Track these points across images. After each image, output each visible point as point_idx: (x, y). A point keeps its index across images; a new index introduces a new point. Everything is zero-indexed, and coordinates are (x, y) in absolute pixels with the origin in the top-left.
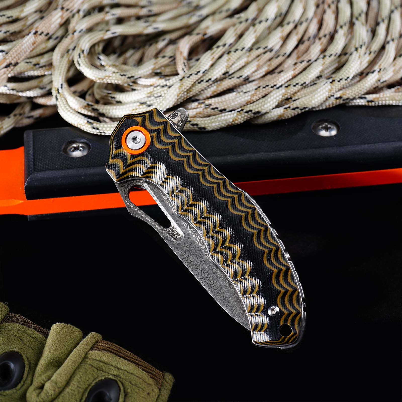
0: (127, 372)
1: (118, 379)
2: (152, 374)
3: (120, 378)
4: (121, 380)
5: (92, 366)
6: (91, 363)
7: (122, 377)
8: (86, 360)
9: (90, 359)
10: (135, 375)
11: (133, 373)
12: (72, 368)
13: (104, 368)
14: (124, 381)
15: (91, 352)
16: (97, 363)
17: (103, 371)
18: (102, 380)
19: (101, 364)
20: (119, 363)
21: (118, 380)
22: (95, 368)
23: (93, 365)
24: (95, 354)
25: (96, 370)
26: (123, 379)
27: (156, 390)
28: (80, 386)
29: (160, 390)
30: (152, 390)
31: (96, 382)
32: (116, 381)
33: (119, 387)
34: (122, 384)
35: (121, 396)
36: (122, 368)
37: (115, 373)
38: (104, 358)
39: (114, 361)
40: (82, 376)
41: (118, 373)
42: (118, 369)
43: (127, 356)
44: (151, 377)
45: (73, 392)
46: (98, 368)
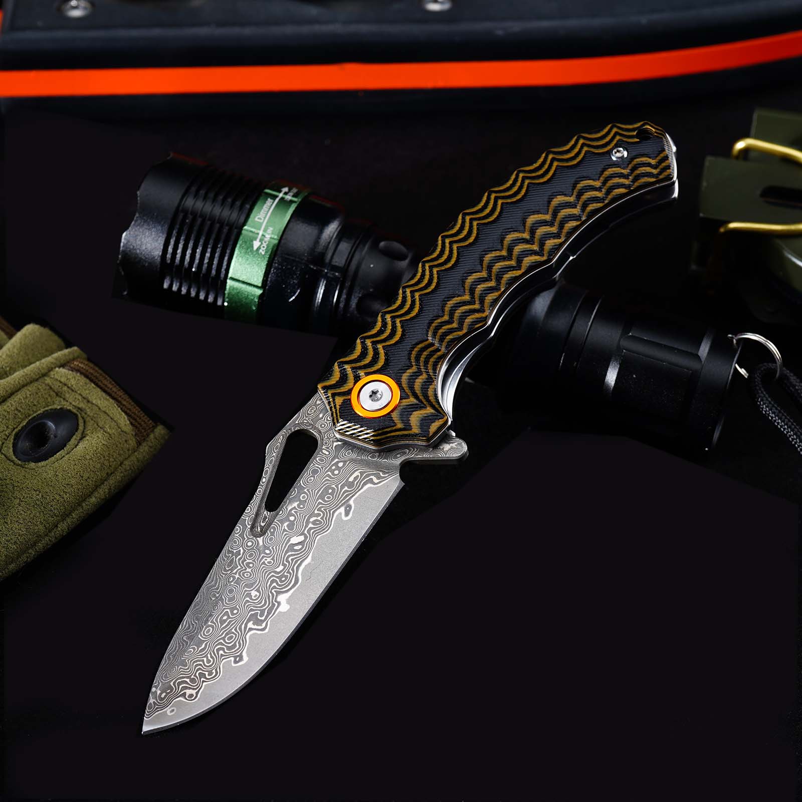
0: (99, 409)
1: (81, 414)
2: (135, 420)
3: (86, 414)
4: (85, 416)
5: (51, 388)
6: (50, 384)
7: (89, 413)
8: (46, 378)
9: (51, 378)
10: (108, 415)
11: (107, 411)
12: (19, 383)
13: (67, 395)
14: (88, 419)
15: (57, 369)
16: (59, 386)
17: (64, 399)
18: (56, 409)
19: (65, 388)
20: (91, 394)
21: (79, 415)
22: (54, 391)
23: (53, 387)
24: (62, 373)
25: (55, 394)
26: (88, 416)
27: (132, 443)
28: (19, 409)
29: (139, 444)
30: (126, 441)
31: (47, 411)
32: (76, 415)
33: (78, 424)
34: (85, 422)
35: (74, 437)
36: (94, 402)
37: (81, 405)
38: (73, 382)
39: (85, 390)
40: (28, 396)
41: (84, 406)
42: (88, 401)
43: (108, 388)
44: (131, 423)
45: (6, 414)
46: (59, 394)
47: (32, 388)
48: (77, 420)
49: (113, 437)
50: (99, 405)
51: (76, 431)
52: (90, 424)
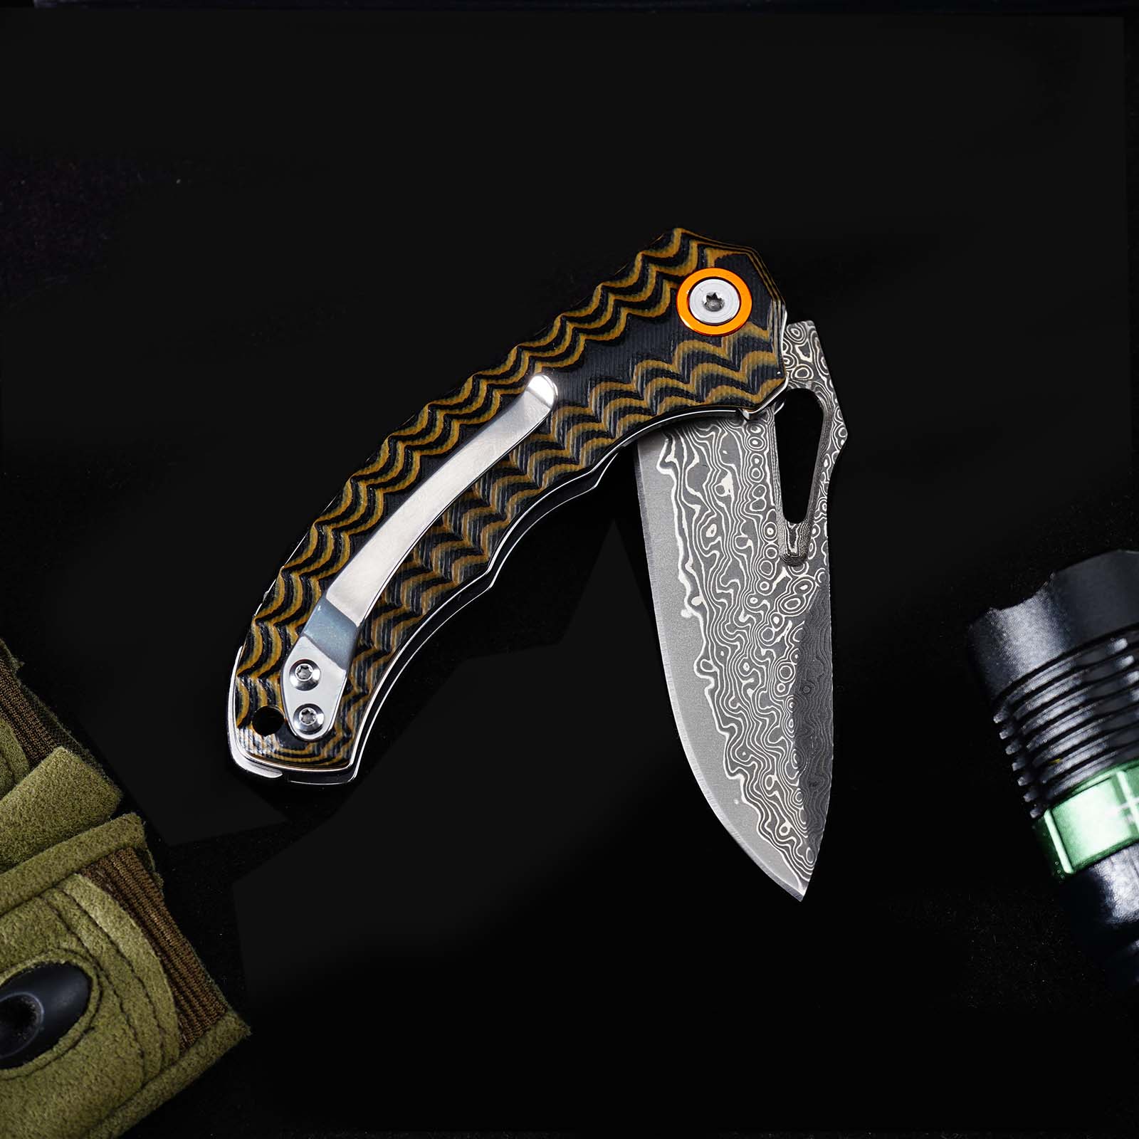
47: (25, 915)
48: (90, 988)
49: (140, 1040)
50: (134, 964)
51: (83, 1014)
52: (111, 1002)
